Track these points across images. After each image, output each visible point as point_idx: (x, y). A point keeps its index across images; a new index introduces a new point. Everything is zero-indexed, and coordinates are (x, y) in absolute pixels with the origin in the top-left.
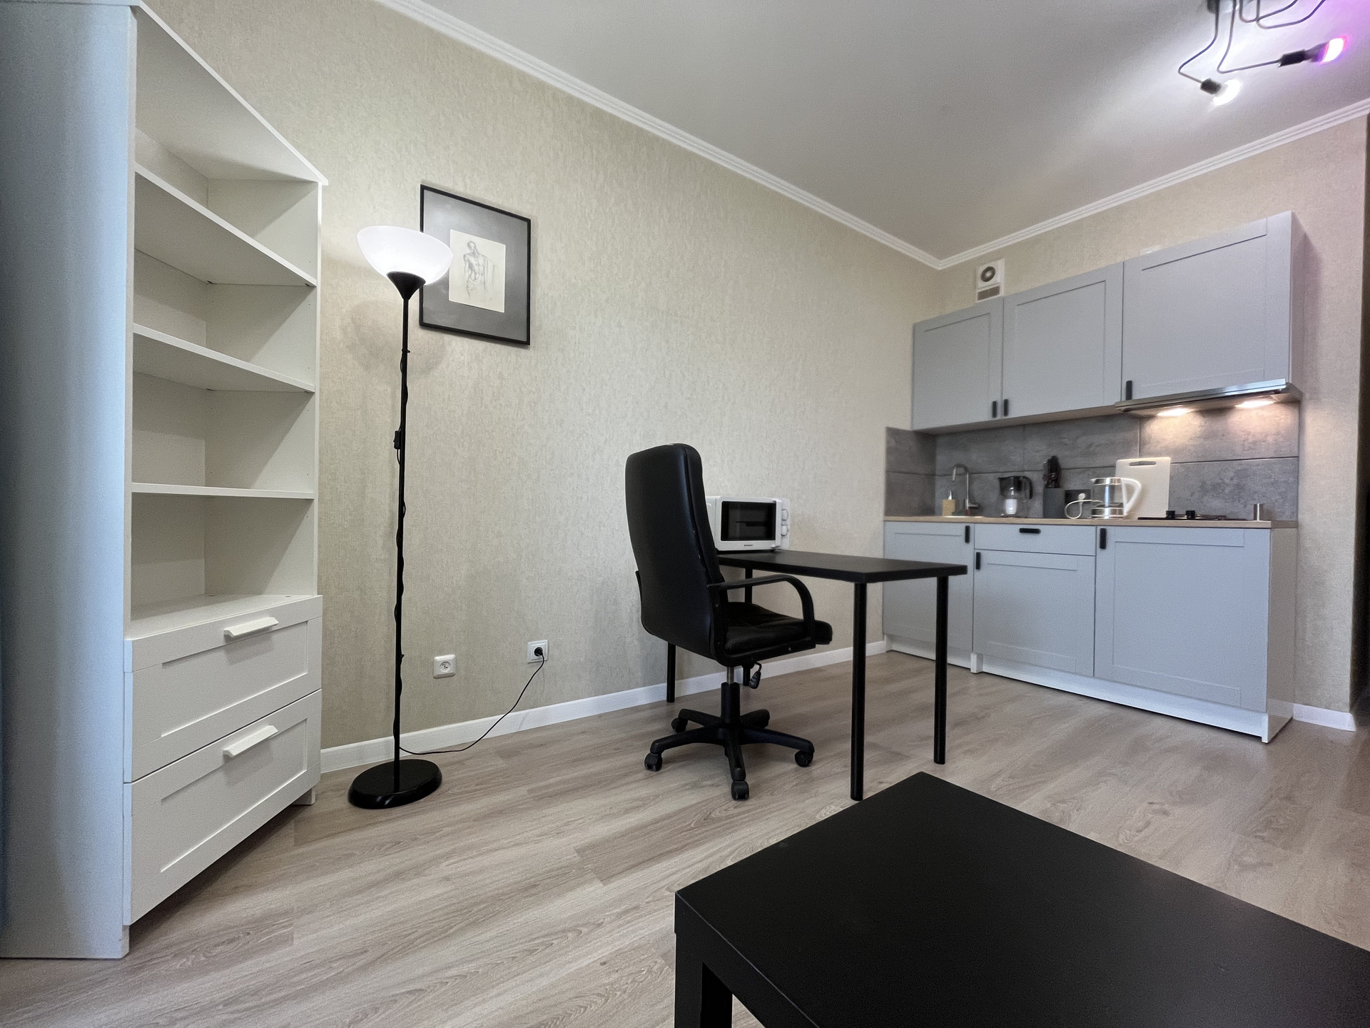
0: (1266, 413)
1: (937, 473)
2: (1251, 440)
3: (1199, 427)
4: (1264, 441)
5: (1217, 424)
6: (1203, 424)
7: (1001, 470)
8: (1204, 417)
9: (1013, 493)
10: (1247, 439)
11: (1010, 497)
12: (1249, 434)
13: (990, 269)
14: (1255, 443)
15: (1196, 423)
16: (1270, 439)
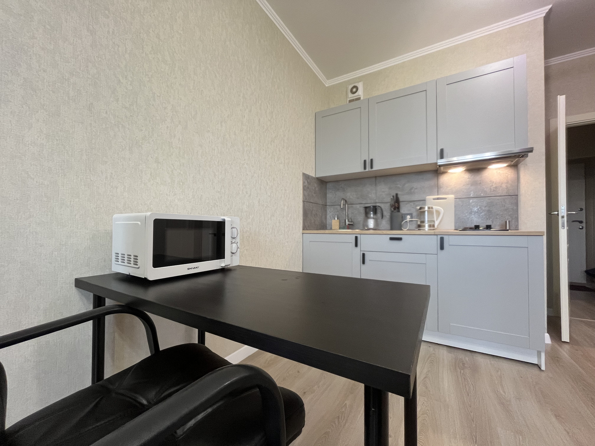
0: (501, 172)
1: (328, 204)
2: (494, 186)
3: (468, 178)
4: (501, 187)
5: (477, 177)
6: (470, 177)
7: (364, 202)
8: (470, 173)
9: (372, 216)
10: (493, 185)
11: (370, 218)
12: (493, 182)
13: (355, 87)
14: (496, 188)
15: (466, 177)
16: (504, 186)
